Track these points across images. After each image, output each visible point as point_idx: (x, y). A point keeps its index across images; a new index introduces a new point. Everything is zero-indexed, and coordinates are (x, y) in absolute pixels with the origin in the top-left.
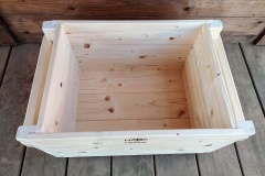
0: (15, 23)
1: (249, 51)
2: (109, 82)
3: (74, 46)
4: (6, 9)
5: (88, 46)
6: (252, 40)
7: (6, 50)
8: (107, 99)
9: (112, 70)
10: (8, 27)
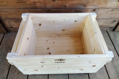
0: (7, 23)
1: (111, 34)
2: (49, 42)
3: (34, 25)
4: (3, 17)
5: (40, 25)
6: (112, 29)
7: (2, 35)
8: (48, 49)
9: (50, 37)
10: (4, 25)
